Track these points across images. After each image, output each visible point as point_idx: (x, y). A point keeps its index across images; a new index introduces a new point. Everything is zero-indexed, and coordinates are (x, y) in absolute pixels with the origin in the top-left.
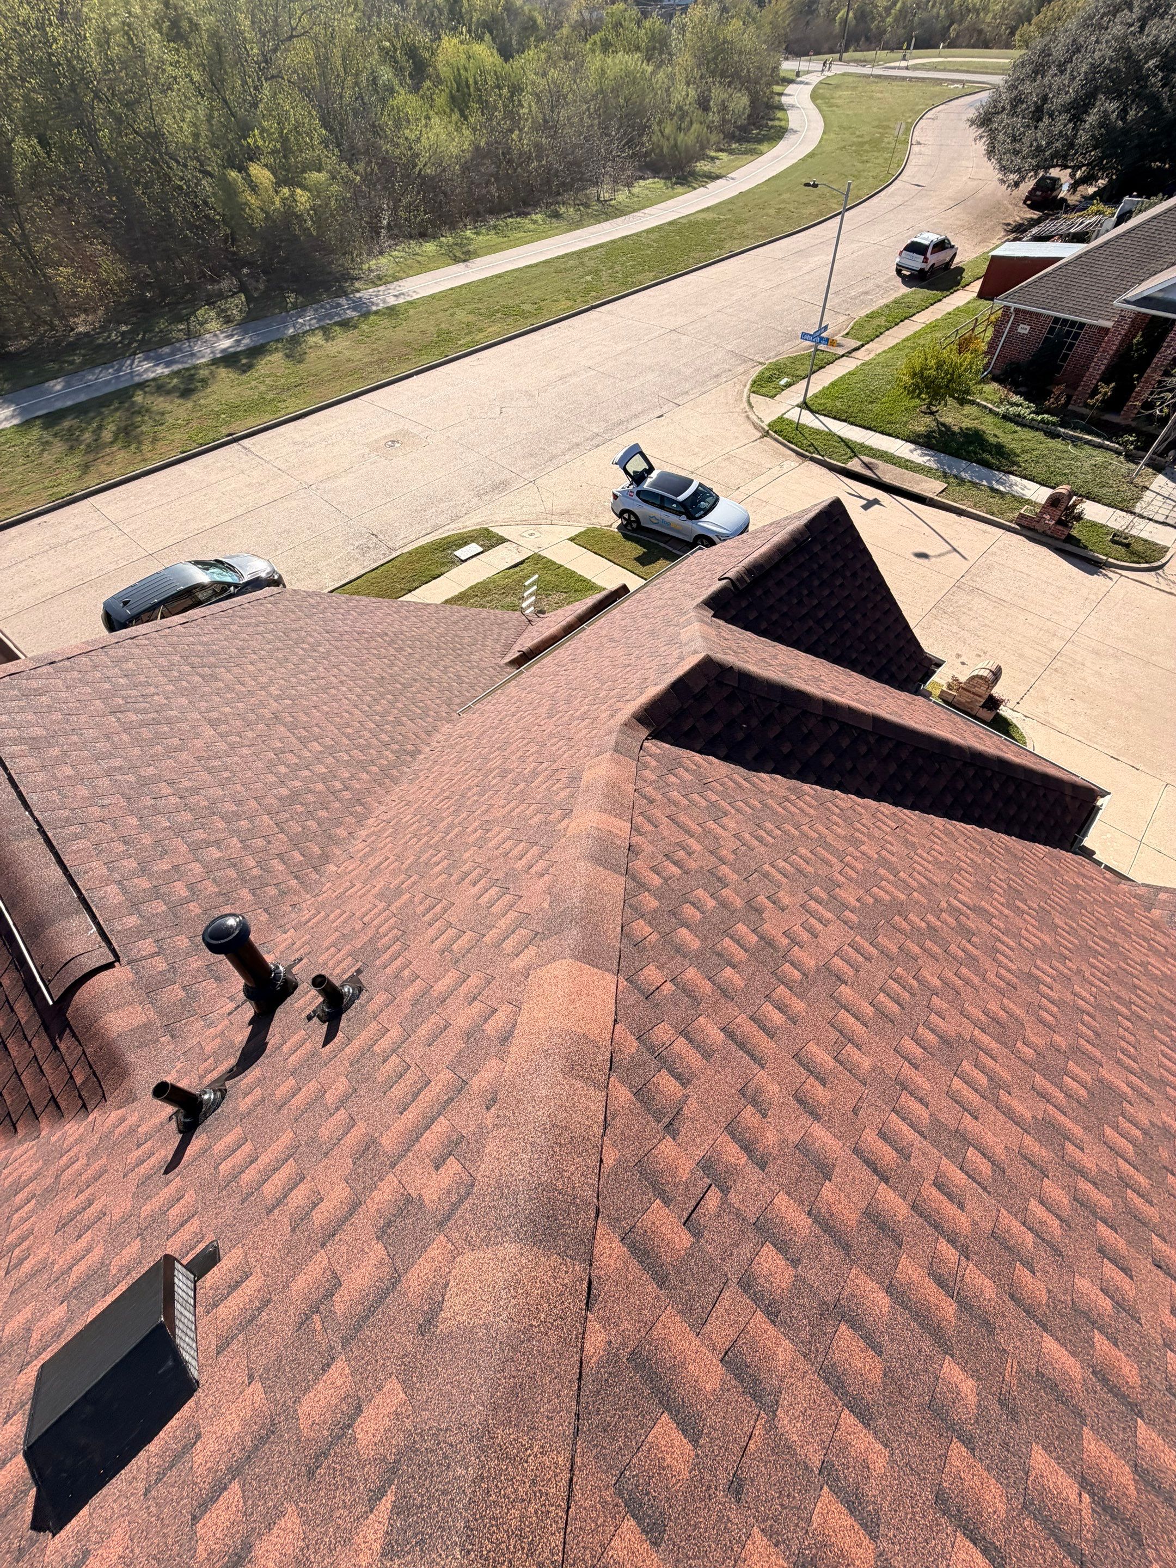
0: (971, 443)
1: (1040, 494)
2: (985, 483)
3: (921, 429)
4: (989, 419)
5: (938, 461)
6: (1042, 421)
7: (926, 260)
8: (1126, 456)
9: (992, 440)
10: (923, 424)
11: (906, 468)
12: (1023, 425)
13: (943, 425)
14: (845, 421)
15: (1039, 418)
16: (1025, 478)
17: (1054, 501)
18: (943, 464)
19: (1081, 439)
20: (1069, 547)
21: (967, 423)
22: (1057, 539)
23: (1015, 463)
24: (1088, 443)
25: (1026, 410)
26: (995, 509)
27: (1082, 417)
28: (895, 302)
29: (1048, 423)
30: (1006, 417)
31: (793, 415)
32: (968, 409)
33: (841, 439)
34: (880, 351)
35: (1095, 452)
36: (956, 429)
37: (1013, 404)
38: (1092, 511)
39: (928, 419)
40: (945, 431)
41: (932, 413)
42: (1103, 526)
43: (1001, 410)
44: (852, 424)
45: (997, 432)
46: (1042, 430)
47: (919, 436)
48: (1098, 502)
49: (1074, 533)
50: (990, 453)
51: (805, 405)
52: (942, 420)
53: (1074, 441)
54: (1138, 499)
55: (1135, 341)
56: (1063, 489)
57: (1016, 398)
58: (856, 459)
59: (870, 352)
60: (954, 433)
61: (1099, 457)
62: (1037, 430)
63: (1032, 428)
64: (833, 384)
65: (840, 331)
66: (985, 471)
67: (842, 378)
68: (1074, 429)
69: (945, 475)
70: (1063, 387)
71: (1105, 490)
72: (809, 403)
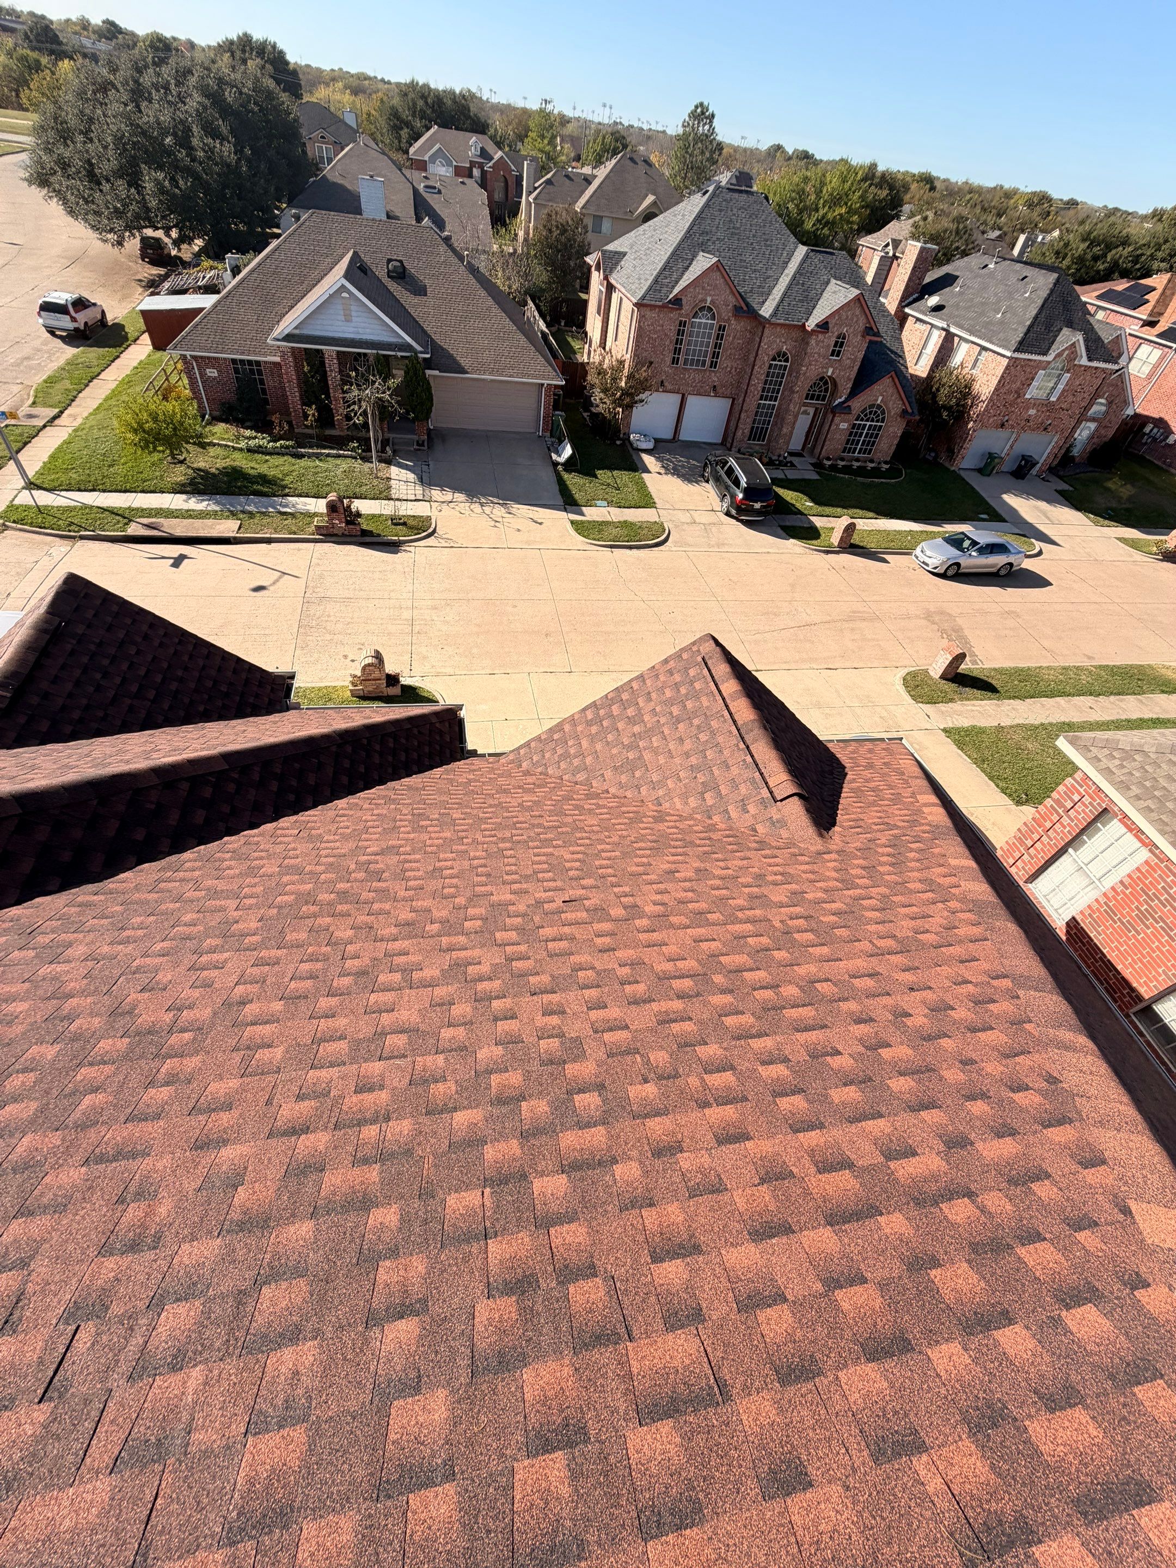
0: (236, 480)
1: (320, 506)
2: (271, 510)
3: (181, 479)
4: (237, 455)
5: (218, 503)
6: (282, 447)
7: (74, 320)
8: (362, 459)
9: (252, 472)
10: (179, 474)
11: (190, 517)
12: (270, 454)
13: (199, 470)
14: (94, 490)
15: (278, 444)
16: (301, 496)
17: (332, 507)
18: (223, 505)
19: (322, 454)
20: (368, 539)
21: (220, 464)
22: (355, 536)
23: (285, 487)
24: (328, 455)
25: (262, 440)
26: (294, 529)
27: (311, 437)
28: (68, 364)
29: (287, 447)
30: (250, 450)
31: (25, 498)
32: (212, 451)
33: (104, 510)
34: (85, 414)
35: (338, 461)
36: (213, 470)
37: (249, 438)
38: (363, 506)
39: (182, 468)
40: (205, 475)
41: (182, 462)
42: (380, 516)
43: (242, 444)
44: (104, 491)
45: (253, 464)
46: (287, 454)
47: (183, 485)
48: (365, 498)
49: (364, 527)
50: (258, 484)
51: (31, 485)
52: (195, 465)
53: (318, 456)
54: (389, 487)
55: (306, 369)
56: (332, 496)
57: (248, 433)
58: (133, 525)
59: (74, 417)
60: (214, 474)
61: (344, 465)
62: (283, 455)
63: (278, 454)
64: (53, 457)
65: (22, 401)
66: (264, 499)
67: (59, 449)
68: (311, 447)
69: (233, 514)
70: (278, 415)
71: (364, 488)
72: (38, 482)
